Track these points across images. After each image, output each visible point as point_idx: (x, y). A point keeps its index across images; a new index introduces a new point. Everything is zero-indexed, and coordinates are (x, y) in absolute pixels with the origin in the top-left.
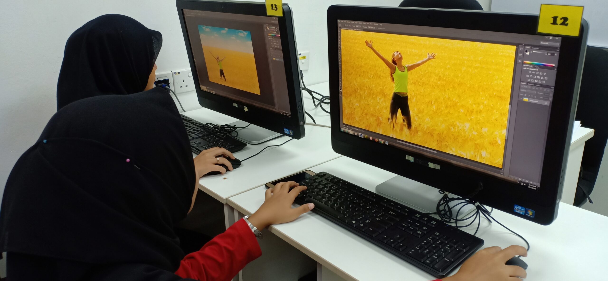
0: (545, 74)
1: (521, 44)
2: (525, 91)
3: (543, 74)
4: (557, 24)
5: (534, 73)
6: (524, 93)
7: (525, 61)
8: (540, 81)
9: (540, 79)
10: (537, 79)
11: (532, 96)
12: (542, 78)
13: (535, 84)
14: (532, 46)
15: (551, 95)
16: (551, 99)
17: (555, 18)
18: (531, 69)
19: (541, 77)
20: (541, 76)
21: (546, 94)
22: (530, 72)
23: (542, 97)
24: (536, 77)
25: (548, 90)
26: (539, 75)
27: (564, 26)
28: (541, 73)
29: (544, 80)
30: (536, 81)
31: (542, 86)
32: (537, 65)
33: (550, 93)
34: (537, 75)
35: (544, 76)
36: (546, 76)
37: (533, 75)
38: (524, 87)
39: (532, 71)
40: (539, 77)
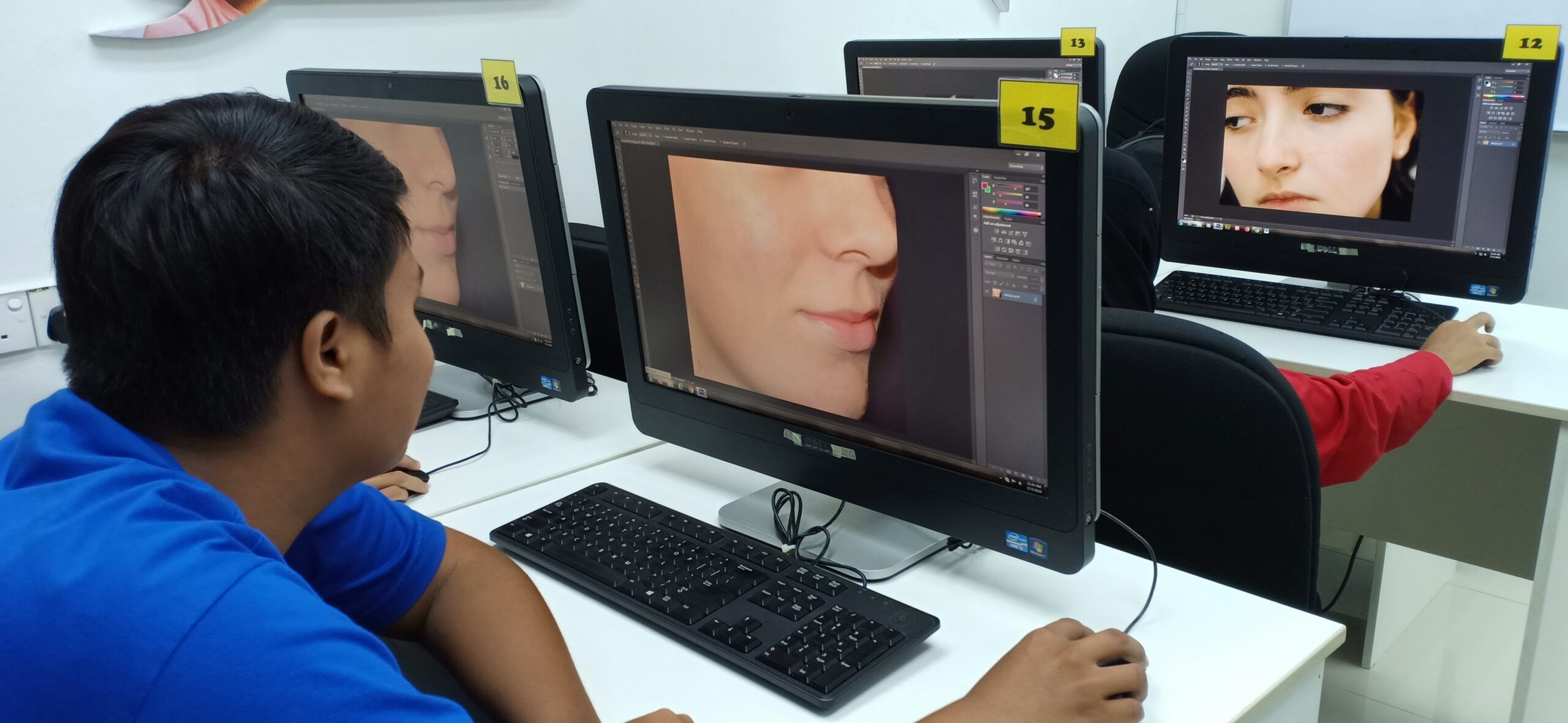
0: (1511, 108)
1: (1480, 75)
2: (1485, 132)
3: (1509, 109)
4: (1528, 47)
5: (1497, 108)
6: (1483, 135)
7: (1485, 95)
8: (1505, 118)
9: (1505, 116)
10: (1501, 115)
11: (1494, 138)
12: (1508, 114)
13: (1499, 122)
14: (1494, 76)
15: (1520, 133)
16: (1519, 139)
17: (1525, 41)
18: (1493, 104)
19: (1506, 113)
20: (1506, 111)
21: (1513, 133)
22: (1492, 108)
23: (1507, 138)
24: (1499, 113)
25: (1516, 128)
26: (1503, 110)
27: (1537, 49)
28: (1506, 108)
29: (1510, 116)
30: (1500, 118)
31: (1508, 123)
32: (1501, 99)
33: (1518, 131)
34: (1501, 111)
35: (1510, 111)
36: (1513, 111)
37: (1496, 111)
38: (1485, 127)
39: (1494, 106)
40: (1503, 113)
